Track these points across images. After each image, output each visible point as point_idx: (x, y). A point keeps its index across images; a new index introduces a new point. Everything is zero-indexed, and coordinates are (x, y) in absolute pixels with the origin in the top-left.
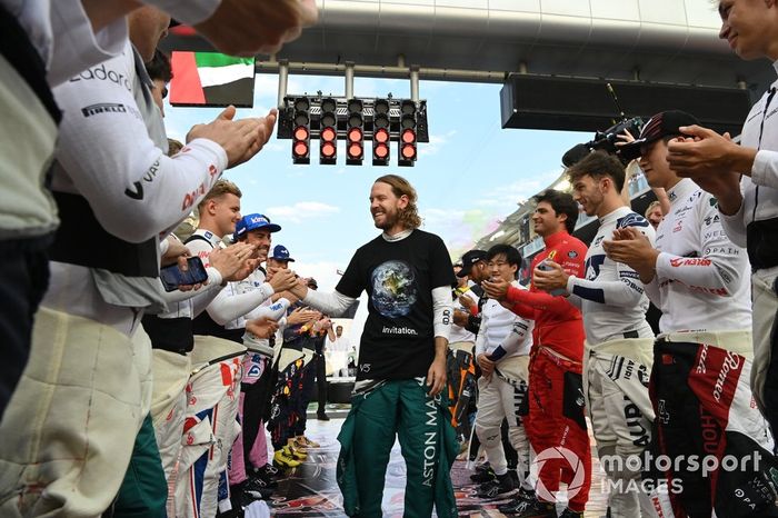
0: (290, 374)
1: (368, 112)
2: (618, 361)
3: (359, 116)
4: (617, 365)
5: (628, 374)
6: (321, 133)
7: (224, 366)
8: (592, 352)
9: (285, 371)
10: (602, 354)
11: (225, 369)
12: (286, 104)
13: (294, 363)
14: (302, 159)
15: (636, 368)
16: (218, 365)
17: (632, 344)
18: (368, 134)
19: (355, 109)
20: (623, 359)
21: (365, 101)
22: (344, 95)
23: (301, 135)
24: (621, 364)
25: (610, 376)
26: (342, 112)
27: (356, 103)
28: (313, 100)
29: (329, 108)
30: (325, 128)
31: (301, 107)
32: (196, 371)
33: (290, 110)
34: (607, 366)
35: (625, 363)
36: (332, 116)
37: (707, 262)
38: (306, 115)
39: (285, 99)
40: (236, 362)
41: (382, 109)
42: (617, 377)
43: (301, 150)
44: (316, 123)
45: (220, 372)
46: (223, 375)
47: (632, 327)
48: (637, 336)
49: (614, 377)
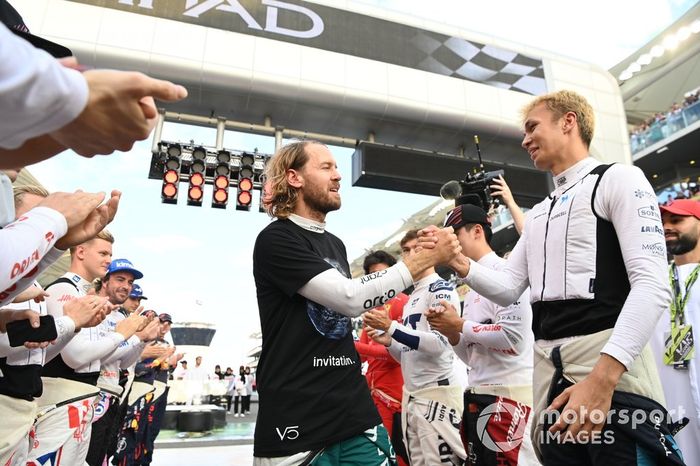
0: (139, 408)
1: (235, 163)
2: (433, 405)
3: (226, 166)
4: (433, 409)
5: (442, 416)
6: (190, 178)
7: (72, 409)
8: (411, 397)
9: (134, 404)
10: (420, 399)
11: (73, 412)
12: (160, 149)
13: (144, 396)
14: (170, 200)
15: (448, 412)
16: (66, 407)
17: (444, 391)
18: (233, 182)
19: (223, 159)
20: (437, 404)
21: (233, 153)
22: (214, 145)
23: (171, 177)
24: (436, 408)
25: (427, 418)
26: (211, 160)
27: (224, 154)
28: (185, 147)
29: (199, 156)
30: (194, 173)
31: (174, 153)
32: (42, 413)
33: (163, 154)
34: (425, 410)
35: (439, 408)
36: (202, 163)
37: (498, 328)
38: (177, 160)
39: (159, 144)
40: (86, 404)
41: (247, 162)
42: (433, 419)
43: (169, 191)
44: (186, 168)
45: (67, 415)
46: (70, 417)
47: (443, 376)
48: (448, 384)
49: (430, 419)
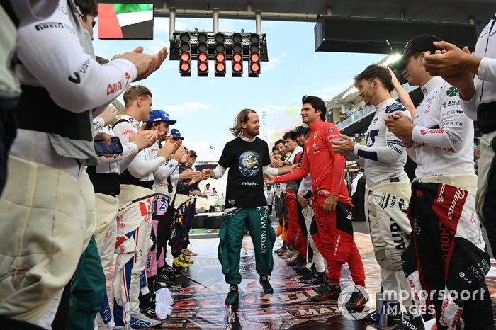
0: (182, 210)
1: (228, 42)
2: (386, 197)
3: (222, 45)
4: (386, 199)
5: (393, 204)
6: (198, 56)
7: (141, 204)
8: (370, 191)
9: (179, 208)
10: (376, 192)
11: (142, 206)
12: (175, 37)
13: (185, 203)
14: (186, 74)
15: (398, 200)
16: (138, 203)
17: (395, 186)
18: (228, 56)
19: (220, 40)
20: (389, 195)
21: (226, 34)
22: (212, 31)
23: (185, 57)
24: (388, 199)
25: (381, 206)
26: (211, 42)
27: (220, 36)
28: (192, 34)
29: (203, 39)
30: (200, 53)
31: (185, 39)
32: (124, 207)
33: (177, 41)
34: (379, 200)
35: (391, 198)
36: (205, 45)
37: (442, 131)
38: (188, 44)
39: (174, 34)
40: (149, 201)
41: (237, 40)
42: (386, 207)
43: (185, 67)
44: (195, 50)
45: (139, 208)
46: (141, 209)
47: (395, 175)
48: (398, 181)
49: (383, 207)
